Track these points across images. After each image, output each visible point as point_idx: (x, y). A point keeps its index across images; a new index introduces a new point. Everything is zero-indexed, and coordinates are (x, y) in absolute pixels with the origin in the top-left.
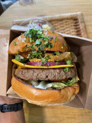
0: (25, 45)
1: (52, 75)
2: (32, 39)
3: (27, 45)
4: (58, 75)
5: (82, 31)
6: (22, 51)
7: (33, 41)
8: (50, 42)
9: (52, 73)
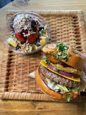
0: (53, 51)
1: (62, 82)
2: (59, 50)
3: (53, 52)
4: (67, 84)
5: (81, 29)
6: (49, 53)
7: (59, 51)
8: (68, 57)
9: (63, 81)
